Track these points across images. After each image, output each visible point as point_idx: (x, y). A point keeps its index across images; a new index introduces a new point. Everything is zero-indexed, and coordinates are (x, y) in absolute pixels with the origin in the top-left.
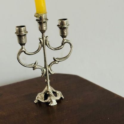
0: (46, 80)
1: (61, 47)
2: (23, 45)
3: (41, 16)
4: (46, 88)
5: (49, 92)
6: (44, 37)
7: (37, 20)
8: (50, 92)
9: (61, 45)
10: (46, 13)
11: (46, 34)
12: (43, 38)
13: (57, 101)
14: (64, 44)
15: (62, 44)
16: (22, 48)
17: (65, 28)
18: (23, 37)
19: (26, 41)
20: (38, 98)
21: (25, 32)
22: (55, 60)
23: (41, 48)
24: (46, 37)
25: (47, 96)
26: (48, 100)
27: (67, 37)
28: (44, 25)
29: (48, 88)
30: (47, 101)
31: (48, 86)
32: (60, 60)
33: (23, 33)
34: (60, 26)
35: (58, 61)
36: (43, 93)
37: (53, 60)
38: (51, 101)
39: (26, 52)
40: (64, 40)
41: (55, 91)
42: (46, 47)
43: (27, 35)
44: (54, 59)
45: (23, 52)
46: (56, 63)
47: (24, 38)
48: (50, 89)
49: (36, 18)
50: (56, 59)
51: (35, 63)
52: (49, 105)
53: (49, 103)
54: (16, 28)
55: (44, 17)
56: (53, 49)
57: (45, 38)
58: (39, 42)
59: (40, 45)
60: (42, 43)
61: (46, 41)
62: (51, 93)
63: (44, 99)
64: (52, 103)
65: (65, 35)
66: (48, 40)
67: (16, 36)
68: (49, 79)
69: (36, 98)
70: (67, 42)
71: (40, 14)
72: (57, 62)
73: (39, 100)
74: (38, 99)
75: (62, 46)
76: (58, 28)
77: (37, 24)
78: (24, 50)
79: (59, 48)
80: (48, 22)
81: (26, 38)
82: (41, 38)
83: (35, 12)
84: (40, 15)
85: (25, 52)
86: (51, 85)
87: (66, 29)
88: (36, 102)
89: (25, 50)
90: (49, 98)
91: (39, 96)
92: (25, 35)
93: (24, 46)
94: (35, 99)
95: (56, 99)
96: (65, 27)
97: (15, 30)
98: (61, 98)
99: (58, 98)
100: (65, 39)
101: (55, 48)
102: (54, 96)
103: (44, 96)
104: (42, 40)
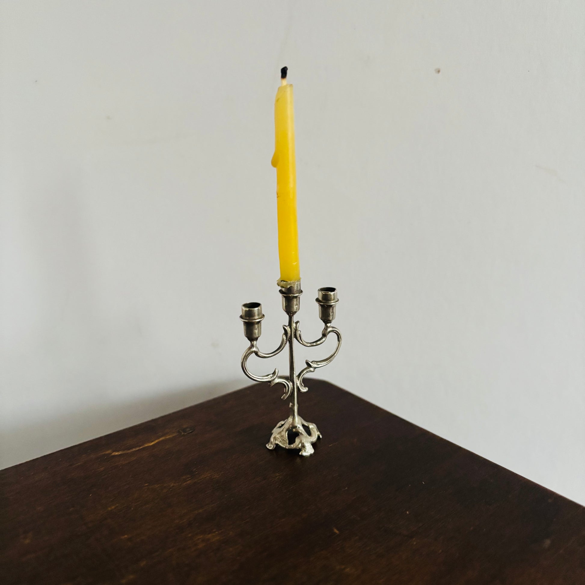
0: (291, 404)
1: (321, 341)
2: (255, 340)
3: (293, 285)
4: (290, 420)
5: (296, 427)
6: (294, 322)
7: (281, 291)
8: (299, 427)
9: (321, 336)
10: (299, 280)
11: (295, 318)
12: (290, 325)
13: (314, 445)
14: (327, 334)
15: (324, 335)
16: (252, 346)
17: (331, 306)
18: (256, 326)
19: (260, 332)
20: (275, 438)
21: (260, 316)
22: (309, 366)
23: (286, 344)
24: (297, 323)
25: (293, 435)
26: (297, 444)
27: (333, 322)
28: (295, 301)
29: (294, 418)
30: (295, 447)
31: (294, 415)
32: (318, 365)
33: (257, 319)
34: (323, 303)
35: (315, 368)
36: (285, 430)
37: (306, 366)
38: (303, 446)
39: (259, 354)
40: (327, 327)
41: (306, 424)
42: (294, 341)
43: (262, 322)
44: (307, 363)
45: (254, 354)
46: (311, 371)
47: (258, 327)
48: (298, 422)
49: (280, 288)
50: (312, 362)
51: (274, 373)
52: (300, 454)
53: (300, 450)
54: (244, 309)
55: (295, 288)
56: (307, 345)
57: (294, 325)
58: (283, 332)
59: (285, 338)
60: (289, 335)
61: (296, 330)
62: (301, 429)
63: (288, 442)
64: (305, 451)
65: (331, 319)
66: (300, 327)
67: (242, 323)
68: (298, 403)
69: (272, 439)
70: (332, 331)
71: (289, 282)
72: (312, 369)
73: (279, 443)
74: (277, 442)
75: (324, 339)
76: (318, 304)
77: (280, 300)
78: (256, 350)
79: (319, 343)
80: (302, 296)
81: (261, 328)
82: (287, 324)
83: (278, 277)
84: (290, 284)
85: (256, 353)
86: (299, 414)
87: (333, 309)
88: (270, 448)
89: (258, 349)
90: (297, 440)
91: (278, 436)
92: (259, 322)
93: (255, 342)
94: (268, 441)
95: (312, 440)
96: (332, 304)
97: (240, 310)
98: (319, 437)
99: (314, 439)
100: (329, 325)
101: (310, 343)
102: (308, 436)
103: (287, 436)
104: (288, 329)
